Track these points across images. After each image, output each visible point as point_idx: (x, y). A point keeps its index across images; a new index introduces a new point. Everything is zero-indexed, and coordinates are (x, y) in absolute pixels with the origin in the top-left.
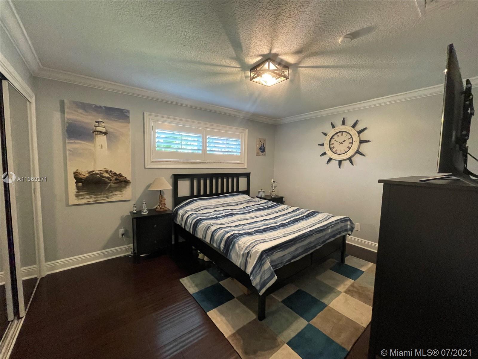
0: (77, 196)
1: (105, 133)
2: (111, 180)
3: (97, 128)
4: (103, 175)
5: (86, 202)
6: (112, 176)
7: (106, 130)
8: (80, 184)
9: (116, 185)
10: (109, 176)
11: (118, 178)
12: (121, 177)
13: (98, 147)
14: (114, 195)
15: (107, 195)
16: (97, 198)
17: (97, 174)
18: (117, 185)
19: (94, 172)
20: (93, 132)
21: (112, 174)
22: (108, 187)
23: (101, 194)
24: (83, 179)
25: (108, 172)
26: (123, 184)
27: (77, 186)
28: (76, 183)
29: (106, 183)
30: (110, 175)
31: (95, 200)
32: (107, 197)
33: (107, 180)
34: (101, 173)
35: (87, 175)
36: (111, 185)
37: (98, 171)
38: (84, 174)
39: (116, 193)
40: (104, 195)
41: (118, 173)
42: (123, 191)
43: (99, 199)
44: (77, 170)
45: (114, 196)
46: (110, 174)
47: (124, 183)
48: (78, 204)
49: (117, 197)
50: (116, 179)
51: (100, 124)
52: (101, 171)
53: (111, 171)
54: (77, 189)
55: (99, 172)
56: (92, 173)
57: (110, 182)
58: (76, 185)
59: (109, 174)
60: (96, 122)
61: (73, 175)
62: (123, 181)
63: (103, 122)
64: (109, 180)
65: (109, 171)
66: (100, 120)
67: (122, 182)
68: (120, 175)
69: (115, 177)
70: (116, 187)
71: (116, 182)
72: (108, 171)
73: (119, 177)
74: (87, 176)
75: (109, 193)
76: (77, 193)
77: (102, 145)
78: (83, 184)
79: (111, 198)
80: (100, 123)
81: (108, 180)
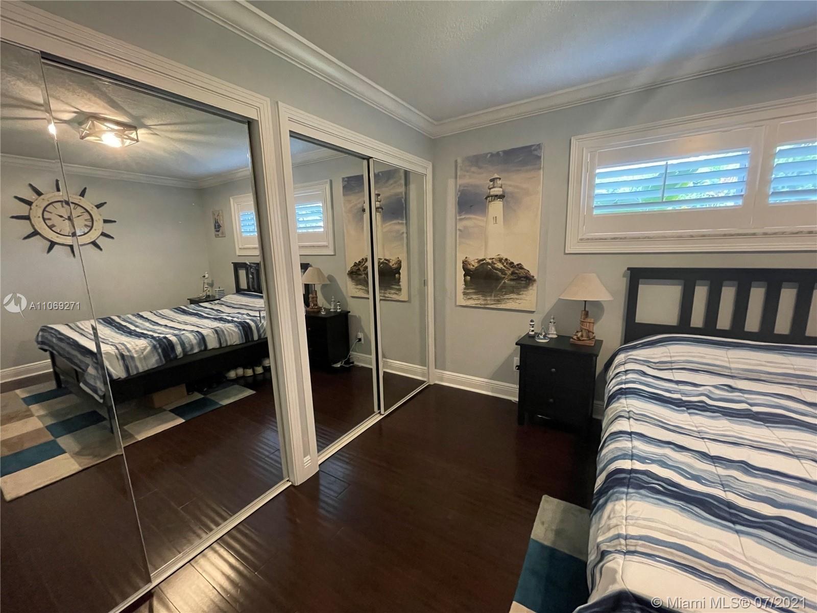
0: (465, 294)
1: (501, 197)
2: (505, 274)
3: (492, 190)
4: (496, 265)
5: (473, 304)
6: (507, 268)
7: (503, 191)
8: (468, 278)
9: (512, 283)
10: (504, 268)
11: (517, 272)
12: (520, 270)
13: (491, 221)
14: (508, 299)
15: (499, 298)
16: (486, 300)
17: (488, 264)
18: (515, 283)
19: (484, 261)
20: (486, 198)
21: (507, 264)
22: (500, 285)
23: (491, 295)
24: (471, 271)
25: (503, 261)
26: (523, 282)
27: (465, 281)
28: (465, 275)
29: (498, 279)
30: (504, 266)
31: (483, 303)
32: (499, 302)
33: (500, 273)
34: (492, 262)
35: (476, 265)
36: (505, 283)
37: (490, 259)
38: (473, 264)
39: (512, 297)
40: (495, 296)
41: (516, 263)
42: (523, 294)
43: (489, 302)
44: (466, 258)
45: (508, 301)
46: (505, 264)
47: (525, 281)
48: (464, 305)
49: (513, 303)
50: (513, 273)
51: (495, 183)
52: (493, 259)
53: (506, 259)
54: (465, 285)
55: (490, 261)
56: (482, 262)
57: (504, 277)
58: (465, 279)
59: (503, 264)
60: (491, 181)
61: (462, 265)
62: (522, 277)
63: (500, 179)
64: (504, 273)
65: (504, 259)
66: (496, 176)
67: (522, 279)
68: (520, 266)
69: (512, 269)
70: (513, 287)
71: (512, 277)
72: (502, 259)
73: (517, 270)
74: (477, 267)
75: (502, 295)
76: (465, 290)
77: (496, 217)
78: (471, 278)
79: (504, 304)
80: (495, 181)
81: (502, 274)
